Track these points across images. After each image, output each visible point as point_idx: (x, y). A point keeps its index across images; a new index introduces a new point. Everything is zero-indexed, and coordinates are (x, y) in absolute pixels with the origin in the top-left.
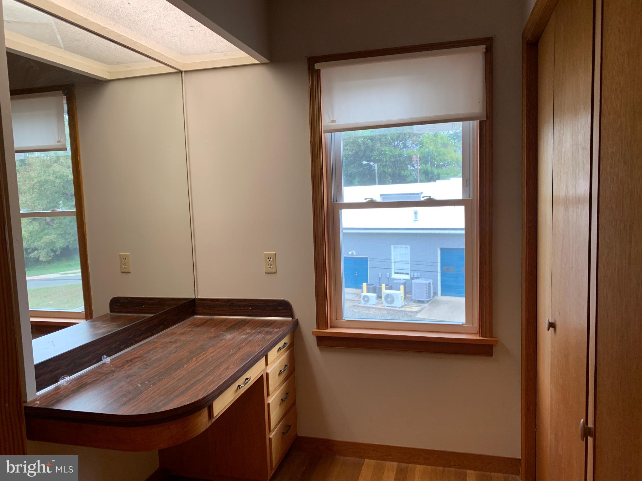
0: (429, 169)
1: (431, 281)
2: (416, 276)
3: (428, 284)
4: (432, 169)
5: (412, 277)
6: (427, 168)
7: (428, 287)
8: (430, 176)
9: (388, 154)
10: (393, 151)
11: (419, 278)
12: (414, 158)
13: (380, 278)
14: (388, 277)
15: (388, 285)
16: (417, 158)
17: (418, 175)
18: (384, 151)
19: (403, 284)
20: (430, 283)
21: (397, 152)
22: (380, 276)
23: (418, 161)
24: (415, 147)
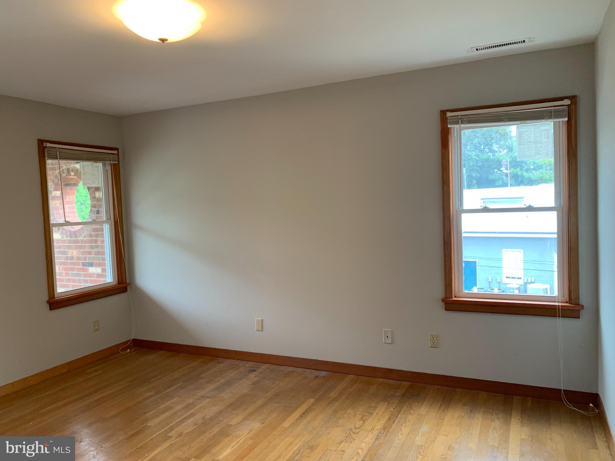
0: (520, 173)
1: (548, 286)
2: (530, 281)
3: (546, 289)
4: (522, 173)
5: (526, 281)
6: (517, 172)
7: (546, 292)
8: (520, 179)
9: (474, 158)
10: (480, 155)
11: (533, 283)
12: (503, 162)
13: (490, 282)
14: (499, 280)
15: (500, 290)
16: (507, 162)
17: (508, 179)
18: (470, 155)
19: (517, 288)
20: (547, 288)
21: (484, 156)
22: (490, 280)
23: (508, 165)
24: (502, 151)
